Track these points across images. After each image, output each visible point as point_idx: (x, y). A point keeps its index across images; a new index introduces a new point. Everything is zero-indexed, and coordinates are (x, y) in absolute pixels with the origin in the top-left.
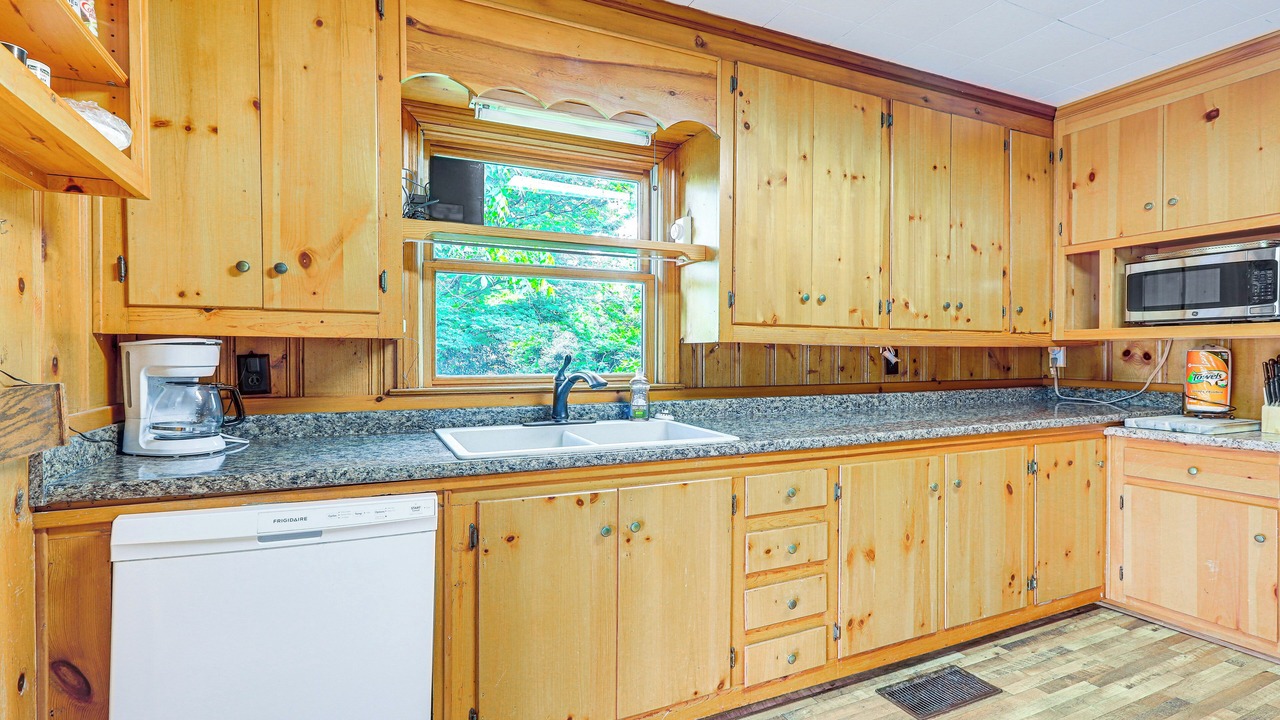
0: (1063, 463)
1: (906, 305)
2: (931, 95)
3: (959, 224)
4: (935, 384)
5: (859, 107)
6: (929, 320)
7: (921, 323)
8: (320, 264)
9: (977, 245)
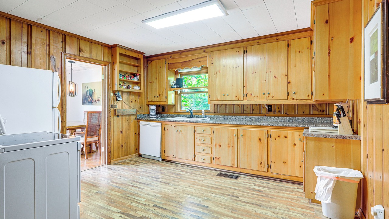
0: (282, 136)
1: (251, 94)
2: (259, 41)
3: (269, 72)
4: (287, 115)
5: (237, 51)
6: (258, 98)
7: (256, 98)
8: (161, 96)
9: (276, 76)
